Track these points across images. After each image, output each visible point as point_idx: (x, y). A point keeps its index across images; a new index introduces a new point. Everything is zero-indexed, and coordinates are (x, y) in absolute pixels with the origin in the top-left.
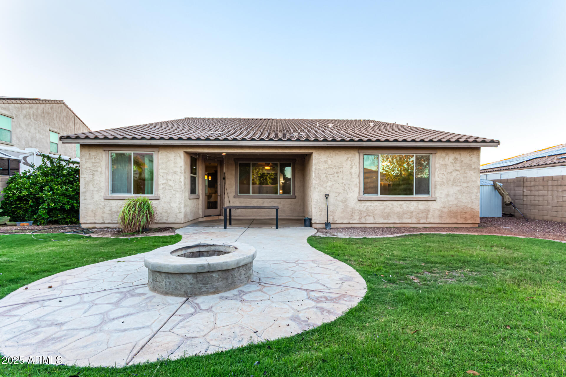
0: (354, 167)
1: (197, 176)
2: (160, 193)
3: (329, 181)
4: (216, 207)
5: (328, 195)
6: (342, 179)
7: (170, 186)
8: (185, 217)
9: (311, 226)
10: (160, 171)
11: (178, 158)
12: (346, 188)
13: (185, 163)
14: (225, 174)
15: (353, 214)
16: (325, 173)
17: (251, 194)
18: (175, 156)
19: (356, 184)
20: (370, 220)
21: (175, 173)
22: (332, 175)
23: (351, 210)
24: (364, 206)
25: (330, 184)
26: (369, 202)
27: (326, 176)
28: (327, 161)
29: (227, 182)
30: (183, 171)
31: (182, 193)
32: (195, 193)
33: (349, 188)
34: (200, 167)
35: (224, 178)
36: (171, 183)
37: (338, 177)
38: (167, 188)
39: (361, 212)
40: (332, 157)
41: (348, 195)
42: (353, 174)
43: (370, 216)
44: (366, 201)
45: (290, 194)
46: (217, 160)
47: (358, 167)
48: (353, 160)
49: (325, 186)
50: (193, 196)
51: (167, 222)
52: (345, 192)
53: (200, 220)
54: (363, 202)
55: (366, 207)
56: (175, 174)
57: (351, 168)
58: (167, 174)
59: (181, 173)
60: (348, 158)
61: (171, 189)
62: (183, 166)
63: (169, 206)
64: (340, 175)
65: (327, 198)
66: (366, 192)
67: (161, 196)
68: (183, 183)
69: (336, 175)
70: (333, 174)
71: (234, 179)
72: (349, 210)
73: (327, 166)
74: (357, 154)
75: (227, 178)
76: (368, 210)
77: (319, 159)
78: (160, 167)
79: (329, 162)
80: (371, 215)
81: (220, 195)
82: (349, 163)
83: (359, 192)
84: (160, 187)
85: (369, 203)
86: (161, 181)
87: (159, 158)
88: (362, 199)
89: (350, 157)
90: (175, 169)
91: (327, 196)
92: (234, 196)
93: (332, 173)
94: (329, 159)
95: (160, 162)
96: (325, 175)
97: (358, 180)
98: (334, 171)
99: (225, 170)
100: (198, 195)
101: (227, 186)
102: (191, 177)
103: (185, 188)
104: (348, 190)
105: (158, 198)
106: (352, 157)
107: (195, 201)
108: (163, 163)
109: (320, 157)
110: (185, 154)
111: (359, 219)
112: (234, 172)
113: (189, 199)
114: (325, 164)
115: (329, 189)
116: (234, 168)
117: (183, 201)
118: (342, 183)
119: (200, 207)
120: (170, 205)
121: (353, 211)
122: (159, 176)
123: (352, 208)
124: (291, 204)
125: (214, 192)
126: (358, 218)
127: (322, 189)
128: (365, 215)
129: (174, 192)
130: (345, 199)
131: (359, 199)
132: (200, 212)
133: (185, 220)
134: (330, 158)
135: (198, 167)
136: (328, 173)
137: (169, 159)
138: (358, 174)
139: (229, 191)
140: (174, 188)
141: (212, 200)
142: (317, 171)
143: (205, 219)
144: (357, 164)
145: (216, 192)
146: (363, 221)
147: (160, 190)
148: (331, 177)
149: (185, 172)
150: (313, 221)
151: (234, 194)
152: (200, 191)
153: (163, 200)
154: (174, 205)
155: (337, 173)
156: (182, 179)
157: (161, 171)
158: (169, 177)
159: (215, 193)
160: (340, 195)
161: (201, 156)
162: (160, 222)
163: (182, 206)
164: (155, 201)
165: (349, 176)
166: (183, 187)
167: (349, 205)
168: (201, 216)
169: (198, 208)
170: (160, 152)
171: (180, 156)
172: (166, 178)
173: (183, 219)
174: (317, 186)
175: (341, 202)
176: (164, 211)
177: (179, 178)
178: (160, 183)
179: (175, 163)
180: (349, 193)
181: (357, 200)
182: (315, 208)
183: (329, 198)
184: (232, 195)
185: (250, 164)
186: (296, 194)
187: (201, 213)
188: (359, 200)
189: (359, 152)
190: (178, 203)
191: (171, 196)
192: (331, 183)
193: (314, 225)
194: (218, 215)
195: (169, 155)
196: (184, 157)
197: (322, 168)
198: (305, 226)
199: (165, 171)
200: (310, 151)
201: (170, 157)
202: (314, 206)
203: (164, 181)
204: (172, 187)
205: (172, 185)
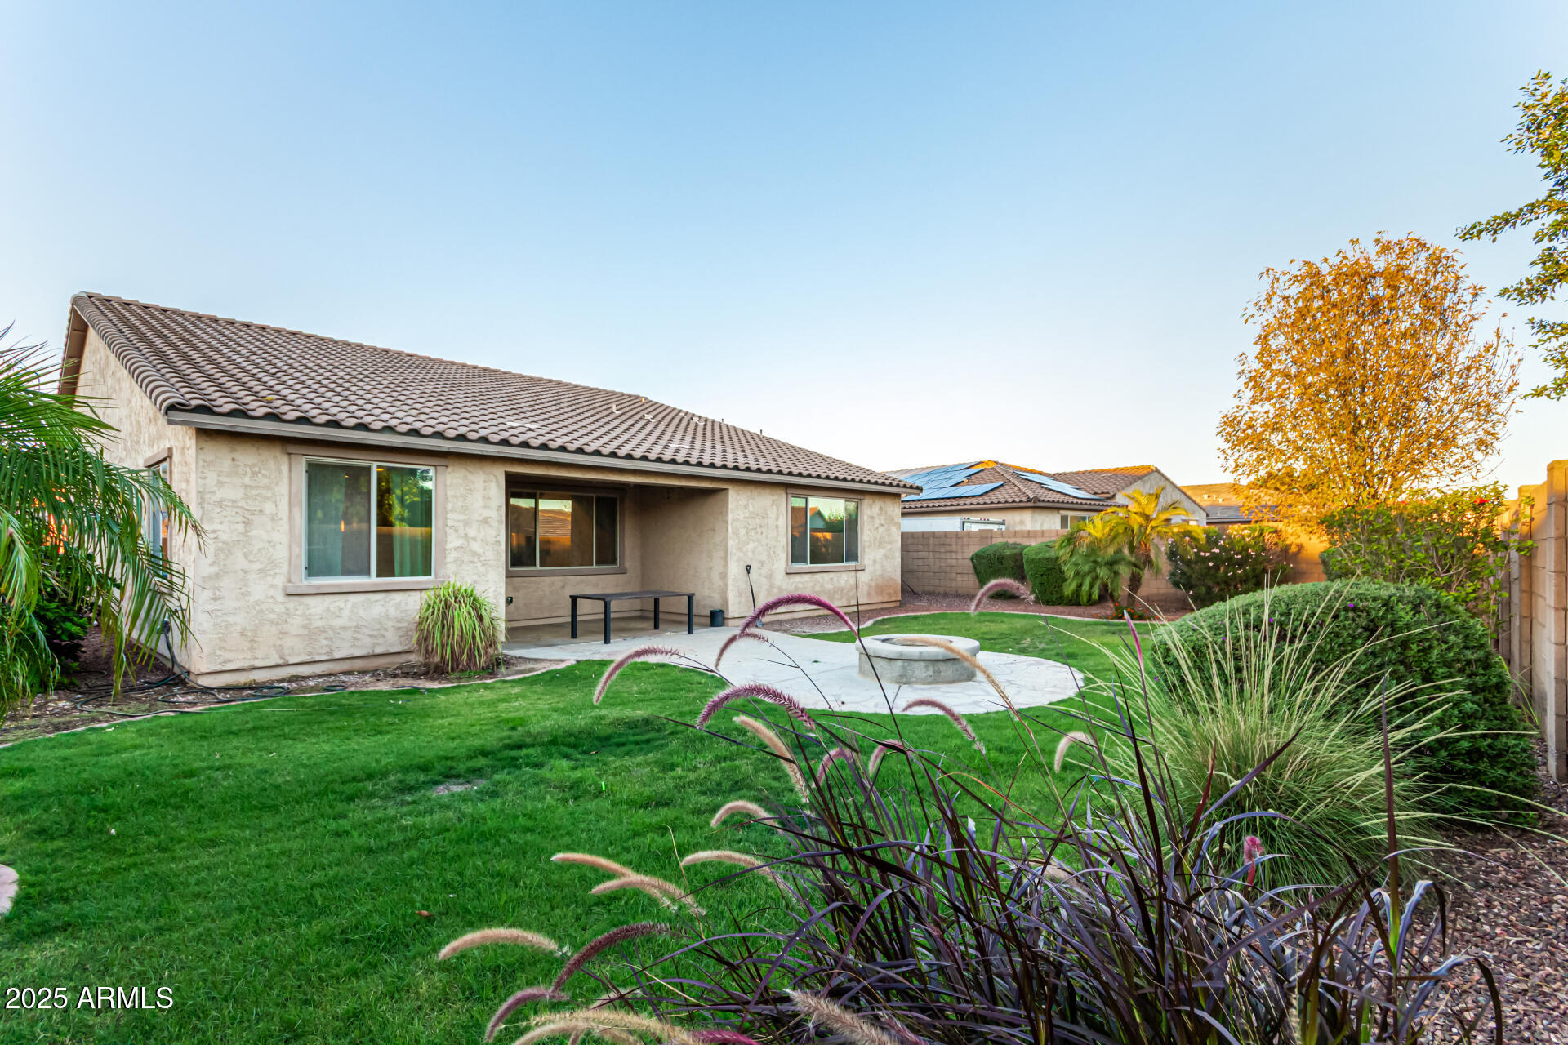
0: (780, 517)
2: (448, 572)
3: (751, 542)
5: (750, 567)
6: (767, 538)
7: (475, 554)
9: (724, 624)
10: (448, 516)
11: (493, 485)
12: (772, 553)
16: (745, 527)
18: (484, 481)
19: (784, 545)
21: (485, 521)
22: (754, 531)
24: (792, 583)
25: (751, 546)
26: (797, 575)
27: (746, 533)
28: (747, 505)
33: (774, 552)
36: (475, 546)
37: (762, 533)
38: (466, 558)
40: (754, 499)
41: (773, 564)
42: (780, 529)
44: (794, 575)
45: (615, 564)
47: (785, 517)
48: (779, 504)
49: (745, 550)
52: (771, 560)
54: (791, 575)
55: (794, 585)
56: (485, 526)
57: (777, 519)
58: (466, 524)
59: (500, 522)
60: (773, 500)
61: (476, 560)
64: (764, 530)
65: (749, 572)
66: (793, 558)
68: (503, 547)
69: (759, 530)
70: (756, 529)
72: (776, 591)
73: (748, 514)
77: (738, 501)
78: (449, 506)
79: (751, 508)
82: (774, 509)
83: (787, 562)
84: (450, 557)
85: (797, 578)
86: (453, 541)
87: (448, 483)
88: (790, 571)
89: (776, 500)
90: (485, 513)
91: (748, 568)
93: (754, 527)
94: (750, 502)
95: (449, 493)
96: (745, 530)
97: (785, 540)
98: (756, 524)
104: (774, 556)
106: (778, 500)
108: (455, 497)
109: (740, 496)
114: (745, 511)
115: (750, 555)
118: (767, 545)
122: (447, 529)
123: (779, 588)
127: (741, 555)
129: (482, 569)
130: (770, 573)
131: (787, 572)
134: (752, 501)
136: (750, 527)
137: (472, 486)
138: (785, 529)
140: (482, 559)
142: (735, 524)
144: (785, 512)
147: (448, 565)
148: (753, 534)
150: (729, 615)
155: (760, 527)
156: (502, 537)
157: (452, 518)
158: (472, 532)
160: (764, 566)
165: (775, 532)
167: (775, 582)
170: (449, 470)
171: (497, 481)
172: (463, 535)
174: (734, 552)
175: (766, 576)
177: (495, 533)
178: (449, 546)
179: (486, 498)
180: (775, 562)
181: (784, 573)
182: (732, 590)
183: (751, 571)
185: (535, 495)
186: (627, 564)
188: (787, 574)
189: (787, 492)
191: (475, 577)
192: (753, 545)
195: (470, 477)
197: (741, 518)
198: (713, 625)
199: (462, 517)
200: (725, 487)
201: (473, 483)
202: (730, 587)
203: (459, 543)
204: (479, 556)
205: (480, 551)
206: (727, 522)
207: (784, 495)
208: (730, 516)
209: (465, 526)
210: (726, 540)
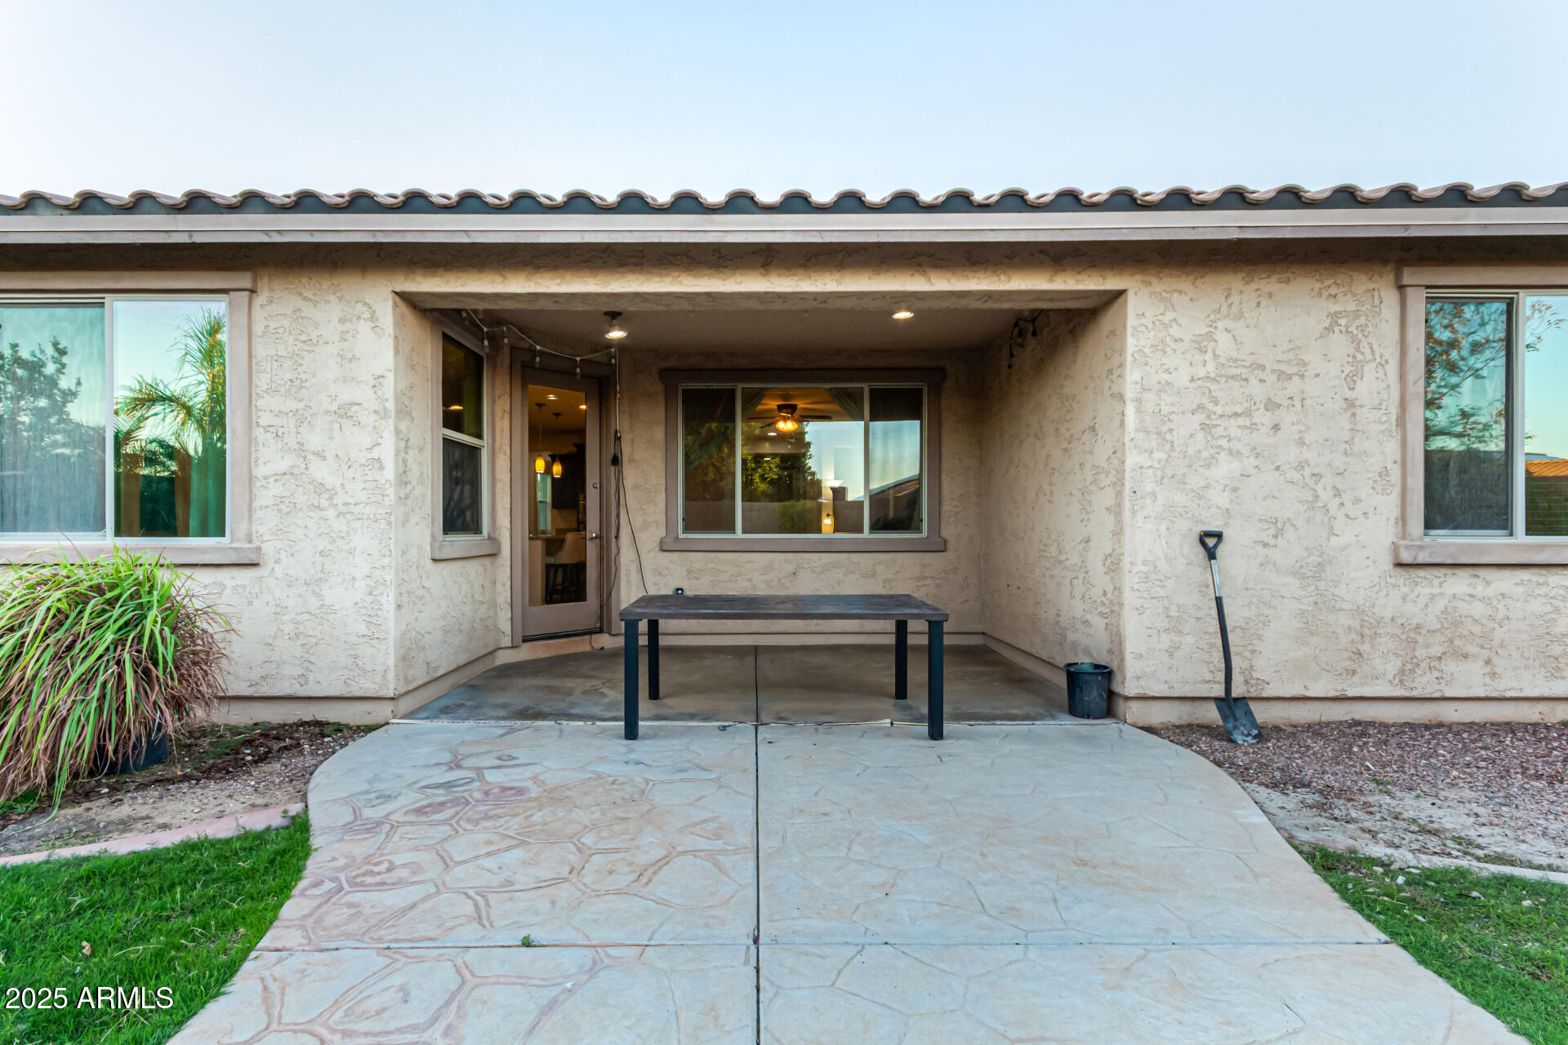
0: (1370, 371)
1: (484, 444)
2: (262, 529)
3: (1223, 457)
4: (579, 595)
5: (1219, 536)
6: (1301, 442)
7: (320, 488)
8: (405, 659)
9: (1109, 712)
10: (261, 403)
11: (364, 327)
12: (1325, 495)
13: (406, 360)
14: (618, 439)
15: (1365, 647)
16: (1200, 407)
17: (739, 534)
18: (342, 321)
19: (1384, 473)
20: (1469, 678)
21: (345, 412)
22: (1241, 421)
23: (1356, 624)
24: (1433, 597)
25: (1226, 468)
26: (1461, 572)
27: (1204, 427)
28: (1209, 337)
29: (631, 475)
30: (390, 405)
31: (383, 525)
32: (477, 530)
33: (1337, 493)
34: (503, 404)
35: (616, 461)
36: (322, 471)
37: (1276, 428)
38: (301, 500)
39: (1411, 635)
40: (1240, 316)
41: (1332, 532)
42: (1364, 413)
43: (1466, 656)
44: (1440, 572)
45: (919, 529)
46: (583, 376)
47: (1392, 369)
48: (1362, 329)
49: (1195, 481)
50: (461, 542)
51: (302, 692)
52: (1319, 517)
53: (505, 658)
54: (1421, 573)
55: (1441, 604)
56: (346, 423)
57: (1352, 379)
58: (302, 420)
59: (381, 414)
60: (1335, 316)
61: (324, 503)
62: (391, 376)
63: (313, 603)
64: (1287, 417)
65: (1211, 555)
66: (1438, 515)
67: (269, 549)
68: (390, 473)
69: (1263, 418)
70: (1248, 413)
71: (660, 464)
72: (1344, 620)
73: (1211, 367)
74: (1389, 297)
75: (631, 460)
76: (1457, 624)
77: (1166, 326)
78: (262, 381)
79: (1224, 343)
80: (1470, 648)
81: (599, 537)
82: (1340, 345)
83: (1403, 518)
84: (265, 497)
85: (1458, 584)
86: (271, 460)
87: (258, 328)
88: (1422, 558)
89: (1345, 314)
90: (346, 394)
91: (1210, 543)
92: (661, 542)
93: (1239, 409)
94: (1220, 325)
95: (260, 351)
96: (1200, 417)
97: (1392, 448)
98: (1250, 398)
99: (620, 422)
100: (493, 539)
101: (631, 497)
102: (447, 442)
103: (402, 500)
104: (1333, 506)
105: (253, 558)
106: (1356, 314)
107: (473, 567)
108: (277, 358)
109: (1170, 315)
110: (404, 308)
111: (1402, 671)
112: (659, 433)
113: (434, 560)
114: (1199, 357)
115: (1221, 499)
116: (660, 412)
117: (389, 576)
118: (1301, 466)
119: (503, 596)
120: (318, 595)
121: (1367, 628)
122: (258, 432)
123: (1359, 611)
124: (923, 578)
125: (574, 525)
126: (1392, 667)
127: (1180, 498)
128: (1436, 650)
129: (339, 525)
130: (1314, 559)
131: (1406, 557)
132: (504, 623)
133: (407, 681)
134: (1230, 324)
135: (493, 402)
136: (1219, 410)
137: (314, 335)
138: (1394, 412)
139: (638, 519)
140: (337, 500)
141: (565, 557)
142: (1150, 397)
143: (526, 653)
144: (1391, 352)
145: (581, 525)
146: (1424, 685)
147: (258, 514)
148: (1234, 432)
149: (403, 412)
150: (1129, 685)
151: (663, 533)
152: (504, 521)
153: (279, 572)
154: (343, 597)
155: (1271, 405)
156: (387, 451)
157: (268, 406)
158: (315, 440)
159: (578, 530)
160: (1290, 534)
161: (506, 351)
162: (265, 690)
163: (388, 600)
164: (235, 572)
165: (1344, 421)
166: (391, 491)
167: (1341, 591)
168: (506, 641)
169: (494, 605)
170: (261, 298)
171: (373, 318)
172: (293, 444)
173: (391, 675)
174: (1149, 487)
175: (1294, 574)
176: (288, 629)
177: (367, 441)
178: (261, 471)
179: (347, 358)
180: (1338, 525)
181: (1386, 564)
182: (1140, 610)
183: (1221, 552)
184: (651, 536)
185: (733, 392)
186: (947, 532)
187: (505, 625)
188: (1400, 565)
189: (1406, 281)
190: (361, 584)
191: (323, 544)
192: (1236, 465)
193: (1135, 712)
194: (591, 632)
195: (308, 310)
196: (398, 325)
197: (1181, 379)
198: (1076, 708)
199: (293, 405)
200: (1111, 283)
201: (317, 326)
202: (1129, 598)
203: (283, 465)
204: (332, 493)
205: (332, 481)
206: (1121, 397)
207: (1390, 297)
208: (1132, 376)
209: (300, 423)
210: (1118, 453)
